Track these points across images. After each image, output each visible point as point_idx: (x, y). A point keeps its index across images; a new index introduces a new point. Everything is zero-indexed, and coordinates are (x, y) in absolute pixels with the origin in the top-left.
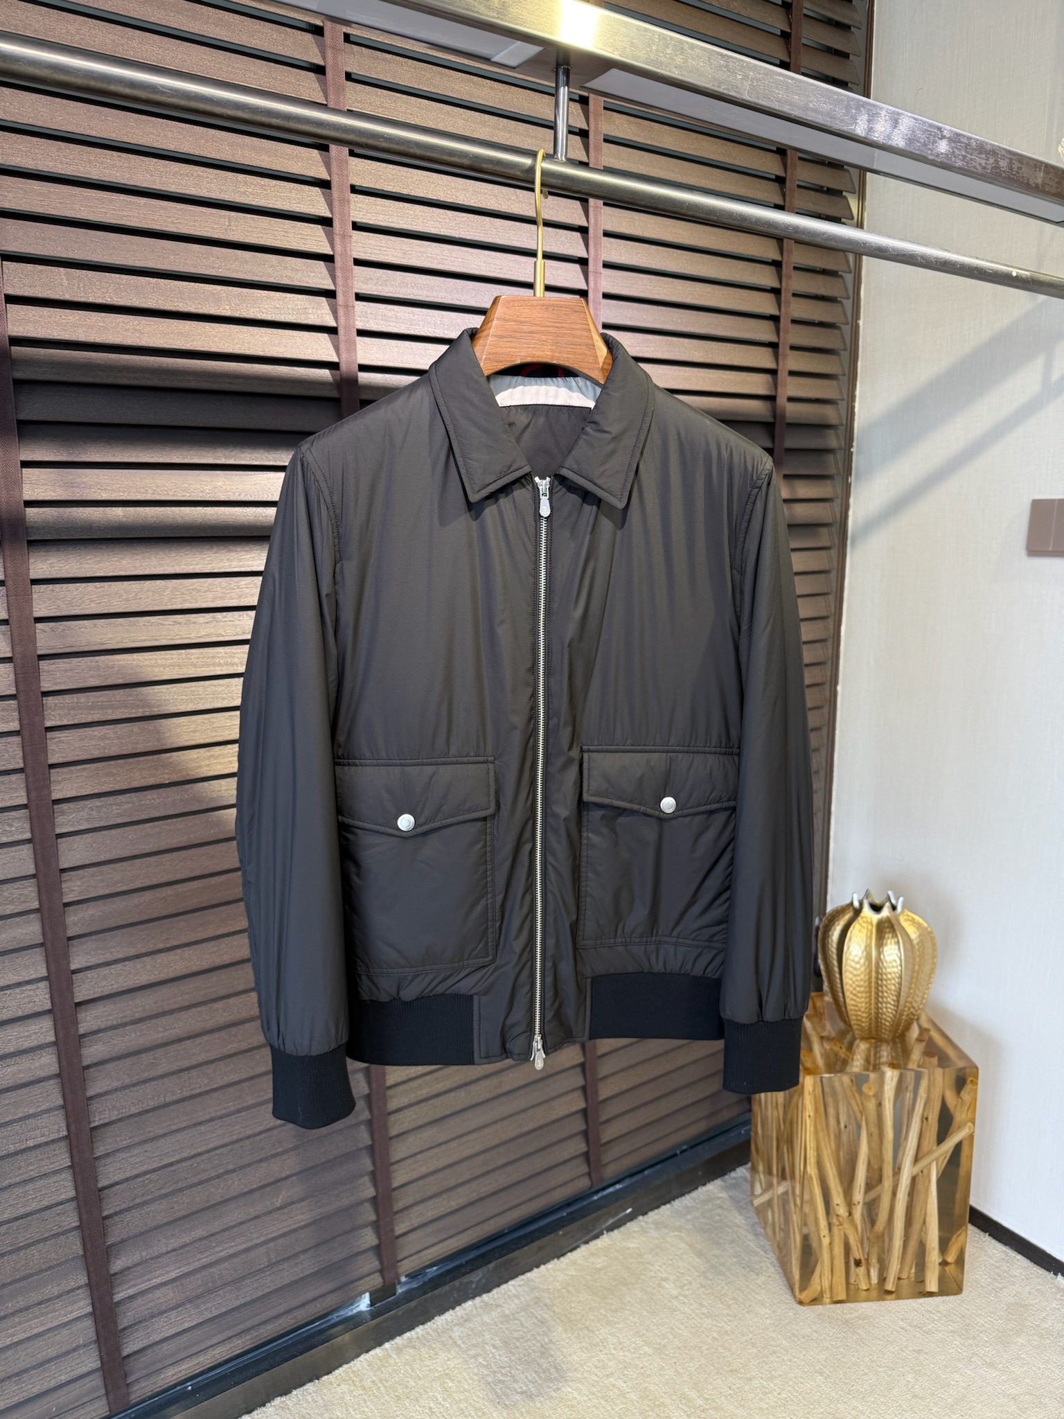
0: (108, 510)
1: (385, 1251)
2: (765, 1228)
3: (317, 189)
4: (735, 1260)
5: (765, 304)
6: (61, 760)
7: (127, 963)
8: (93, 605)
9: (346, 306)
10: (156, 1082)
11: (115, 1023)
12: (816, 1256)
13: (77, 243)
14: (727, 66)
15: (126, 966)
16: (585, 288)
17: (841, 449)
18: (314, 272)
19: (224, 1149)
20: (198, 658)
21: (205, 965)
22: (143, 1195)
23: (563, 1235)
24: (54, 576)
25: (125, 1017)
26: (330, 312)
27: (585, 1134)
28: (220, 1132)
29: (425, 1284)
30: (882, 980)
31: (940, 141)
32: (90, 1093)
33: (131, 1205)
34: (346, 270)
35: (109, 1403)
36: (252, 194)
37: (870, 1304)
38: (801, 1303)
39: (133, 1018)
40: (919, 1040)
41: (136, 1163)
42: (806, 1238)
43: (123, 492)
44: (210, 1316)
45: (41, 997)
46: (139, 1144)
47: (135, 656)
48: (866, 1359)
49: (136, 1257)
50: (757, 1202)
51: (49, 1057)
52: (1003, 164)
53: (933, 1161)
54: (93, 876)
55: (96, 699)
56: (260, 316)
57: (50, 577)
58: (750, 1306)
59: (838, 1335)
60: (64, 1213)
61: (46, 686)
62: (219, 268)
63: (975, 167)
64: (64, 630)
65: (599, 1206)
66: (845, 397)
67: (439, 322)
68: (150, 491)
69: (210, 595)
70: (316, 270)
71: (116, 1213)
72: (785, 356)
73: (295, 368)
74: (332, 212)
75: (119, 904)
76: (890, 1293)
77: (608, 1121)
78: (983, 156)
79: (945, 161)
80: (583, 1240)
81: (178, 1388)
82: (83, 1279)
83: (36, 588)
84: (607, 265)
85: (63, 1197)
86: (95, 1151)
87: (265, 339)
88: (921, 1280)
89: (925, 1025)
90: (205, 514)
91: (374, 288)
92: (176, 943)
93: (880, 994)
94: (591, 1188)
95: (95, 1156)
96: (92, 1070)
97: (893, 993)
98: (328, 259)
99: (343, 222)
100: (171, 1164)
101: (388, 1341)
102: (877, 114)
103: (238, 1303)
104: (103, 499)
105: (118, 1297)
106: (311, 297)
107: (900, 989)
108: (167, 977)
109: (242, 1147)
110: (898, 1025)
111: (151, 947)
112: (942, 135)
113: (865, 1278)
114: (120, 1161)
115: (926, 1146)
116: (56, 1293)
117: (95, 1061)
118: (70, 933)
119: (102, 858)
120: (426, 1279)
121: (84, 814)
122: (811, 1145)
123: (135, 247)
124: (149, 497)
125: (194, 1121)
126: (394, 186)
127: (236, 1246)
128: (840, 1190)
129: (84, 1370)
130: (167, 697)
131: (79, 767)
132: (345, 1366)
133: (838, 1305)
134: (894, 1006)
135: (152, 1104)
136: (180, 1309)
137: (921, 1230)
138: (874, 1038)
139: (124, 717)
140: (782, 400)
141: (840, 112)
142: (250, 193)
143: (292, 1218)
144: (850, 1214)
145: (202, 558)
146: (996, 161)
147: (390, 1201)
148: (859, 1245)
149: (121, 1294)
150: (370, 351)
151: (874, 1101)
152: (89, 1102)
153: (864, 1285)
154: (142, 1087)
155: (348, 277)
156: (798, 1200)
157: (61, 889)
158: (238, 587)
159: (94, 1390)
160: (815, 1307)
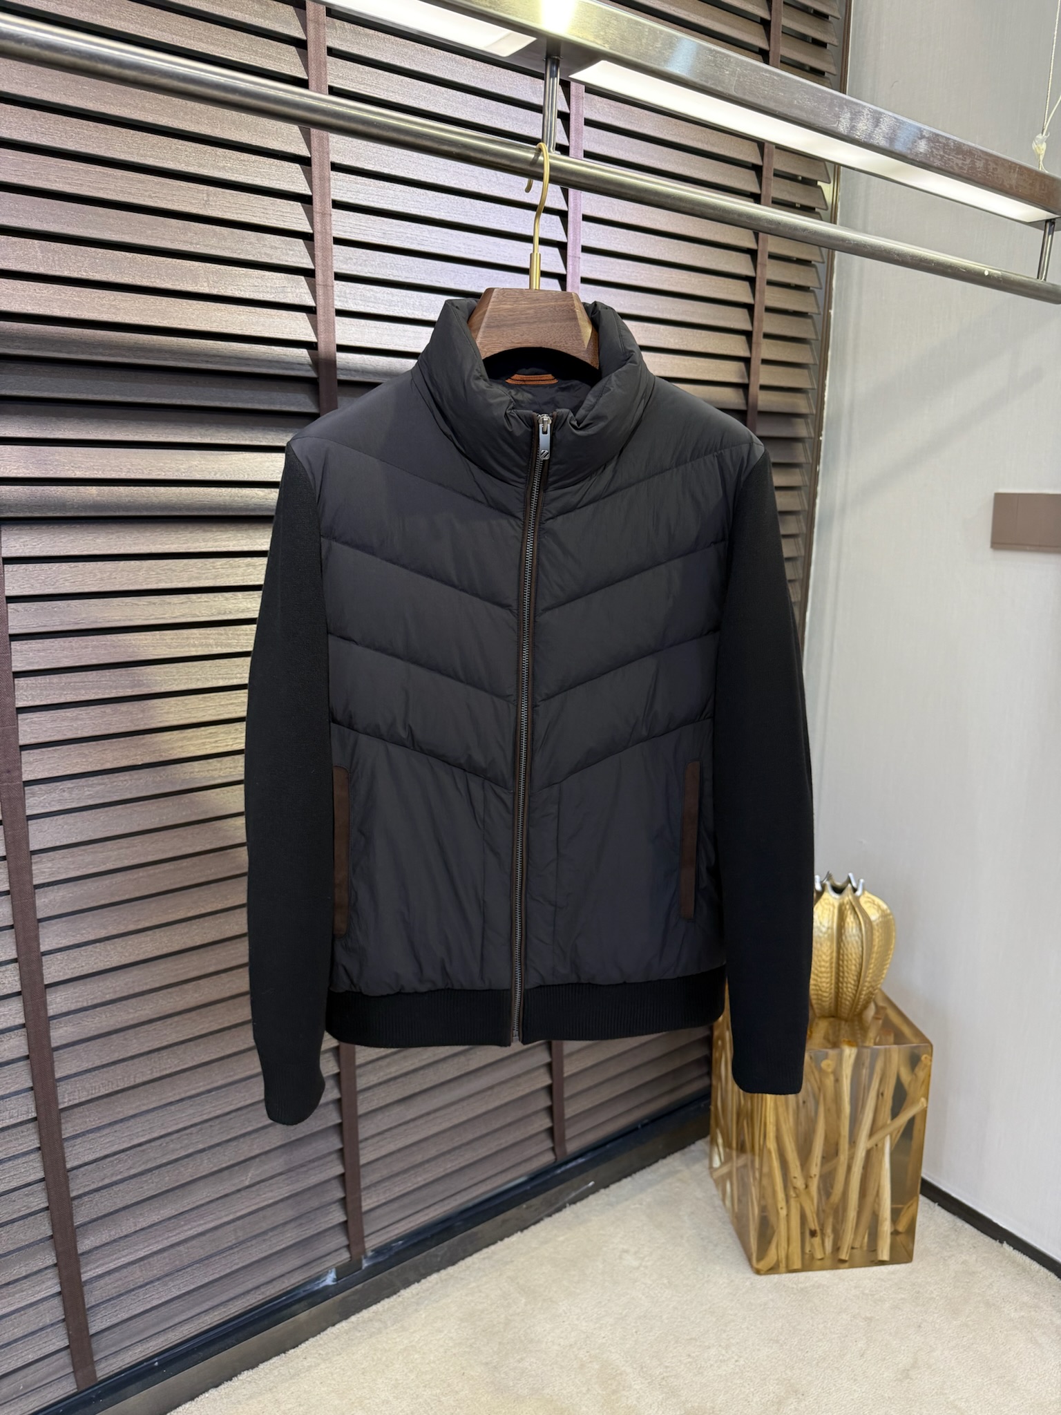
0: (82, 489)
1: (351, 1228)
2: (724, 1200)
3: (298, 165)
4: (694, 1231)
5: (739, 292)
6: (33, 741)
7: (98, 944)
8: (67, 584)
9: (325, 286)
10: (126, 1063)
11: (85, 1004)
12: (773, 1227)
13: (52, 215)
14: (714, 62)
15: (96, 947)
16: (564, 272)
17: (809, 438)
18: (293, 250)
19: (193, 1129)
20: (172, 639)
21: (176, 948)
22: (112, 1175)
23: (527, 1208)
24: (27, 554)
25: (95, 998)
26: (309, 291)
27: (550, 1110)
28: (192, 1111)
29: (390, 1257)
30: (843, 961)
31: (920, 142)
32: (58, 1075)
33: (101, 1184)
34: (326, 250)
35: (77, 1381)
36: (231, 169)
37: (824, 1273)
38: (758, 1272)
39: (104, 1000)
40: (876, 1018)
41: (106, 1143)
42: (763, 1209)
43: (98, 470)
44: (179, 1293)
45: (10, 979)
46: (110, 1124)
47: (110, 637)
48: (821, 1326)
49: (104, 1236)
50: (716, 1175)
51: (18, 1039)
52: (980, 164)
53: (886, 1135)
54: (63, 858)
55: (69, 680)
56: (238, 294)
57: (23, 555)
58: (709, 1276)
59: (794, 1304)
60: (32, 1194)
61: (17, 666)
62: (197, 244)
63: (952, 167)
64: (36, 610)
65: (561, 1180)
66: (816, 387)
67: (417, 303)
68: (125, 469)
69: (186, 576)
70: (295, 248)
71: (85, 1194)
72: (759, 344)
73: (273, 347)
74: (312, 191)
75: (91, 885)
76: (843, 1262)
77: (571, 1097)
78: (960, 156)
79: (924, 160)
80: (546, 1213)
81: (145, 1364)
82: (51, 1259)
83: (8, 567)
84: (585, 249)
85: (32, 1178)
86: (63, 1132)
87: (243, 317)
88: (873, 1249)
89: (881, 1004)
90: (180, 494)
91: (354, 267)
92: (147, 924)
93: (841, 974)
94: (555, 1162)
95: (64, 1137)
96: (61, 1051)
97: (853, 972)
98: (308, 238)
99: (323, 201)
100: (140, 1145)
101: (353, 1314)
102: (859, 112)
103: (207, 1280)
104: (76, 476)
105: (84, 1277)
106: (290, 276)
107: (861, 969)
108: (140, 959)
109: (211, 1126)
110: (857, 1004)
111: (122, 929)
112: (921, 135)
113: (821, 1247)
114: (90, 1141)
115: (880, 1123)
116: (24, 1274)
117: (65, 1042)
118: (40, 915)
119: (74, 840)
120: (392, 1253)
121: (55, 795)
122: (771, 1119)
123: (111, 220)
124: (123, 476)
125: (164, 1102)
126: (375, 165)
127: (205, 1223)
128: (798, 1164)
129: (53, 1348)
130: (141, 678)
131: (52, 748)
132: (312, 1340)
133: (794, 1274)
134: (854, 985)
135: (122, 1085)
136: (148, 1287)
137: (875, 1201)
138: (833, 1017)
139: (97, 698)
140: (754, 389)
141: (825, 110)
142: (230, 168)
143: (259, 1195)
144: (807, 1186)
145: (177, 538)
146: (973, 162)
147: (357, 1178)
148: (815, 1216)
149: (89, 1273)
150: (349, 332)
151: (832, 1078)
152: (58, 1084)
153: (819, 1255)
154: (113, 1067)
155: (328, 256)
156: (757, 1175)
157: (31, 870)
158: (214, 568)
159: (63, 1368)
160: (772, 1276)
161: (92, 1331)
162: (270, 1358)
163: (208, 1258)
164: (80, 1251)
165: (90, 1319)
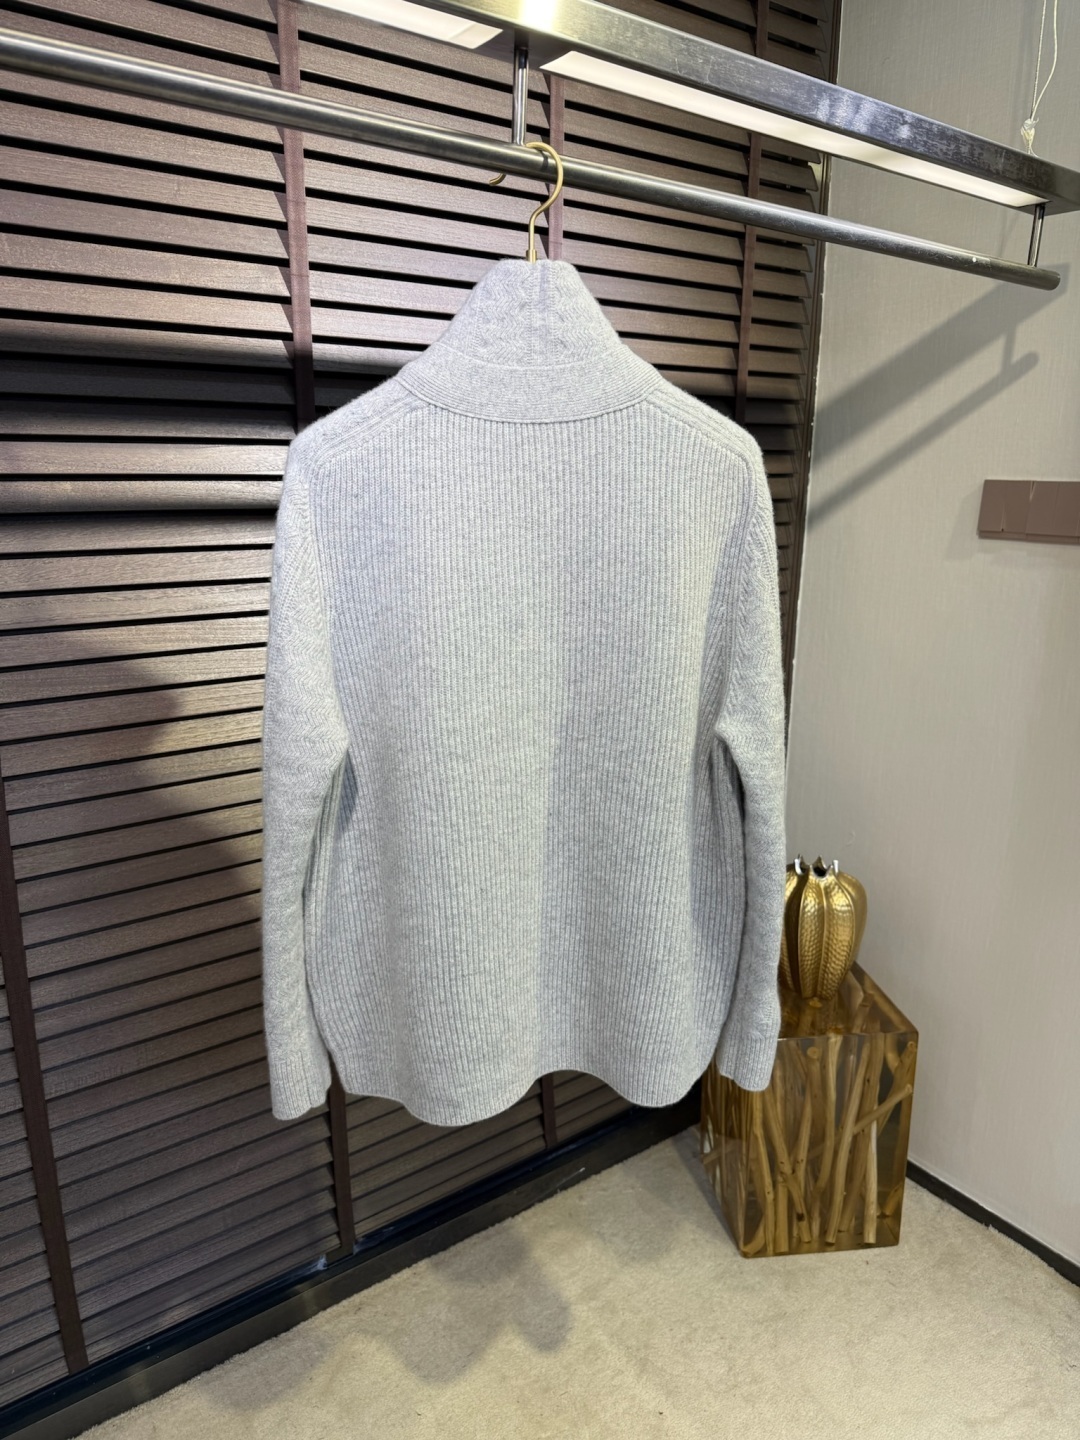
0: (56, 483)
1: (341, 1214)
2: (713, 1185)
3: (269, 153)
4: (683, 1216)
5: (726, 276)
6: (10, 737)
7: (79, 938)
8: (41, 581)
10: (113, 1054)
11: (70, 997)
12: (760, 1210)
13: (17, 206)
14: (688, 50)
15: (78, 941)
17: (801, 424)
18: (267, 240)
19: (178, 1119)
20: (148, 634)
21: (161, 940)
22: (100, 1164)
23: (516, 1194)
25: (81, 990)
26: (283, 282)
27: (540, 1098)
28: (177, 1102)
29: (381, 1243)
31: (901, 127)
32: (43, 1067)
33: (88, 1174)
34: (300, 239)
35: (68, 1365)
36: (202, 158)
37: (811, 1256)
38: (745, 1255)
39: (88, 993)
40: (862, 1006)
41: (93, 1133)
42: (751, 1194)
43: (71, 465)
44: (168, 1279)
46: (96, 1115)
47: (85, 633)
49: (94, 1224)
50: (706, 1161)
52: (965, 149)
53: (873, 1121)
54: (45, 853)
55: (45, 676)
56: (211, 285)
58: (696, 1259)
59: (780, 1286)
60: (21, 1183)
62: (168, 235)
63: (935, 153)
65: (553, 1167)
66: (807, 371)
68: (99, 464)
69: (161, 570)
71: (74, 1182)
72: (747, 329)
73: (248, 339)
74: (285, 179)
75: (71, 879)
76: (830, 1245)
78: (945, 142)
79: (907, 147)
80: (539, 1198)
81: (138, 1347)
82: (40, 1247)
84: (568, 235)
85: (19, 1168)
86: (50, 1123)
87: (216, 309)
88: (860, 1232)
89: (871, 992)
90: (156, 488)
91: (331, 257)
92: (131, 918)
94: (545, 1149)
95: (51, 1127)
96: (46, 1043)
98: (281, 226)
99: (295, 188)
100: (127, 1134)
101: (344, 1298)
102: (839, 98)
103: (196, 1266)
104: (50, 472)
105: (74, 1264)
106: (264, 266)
108: (122, 952)
109: (198, 1116)
111: (106, 923)
112: (904, 121)
113: (810, 1230)
114: (77, 1132)
115: (866, 1109)
116: (14, 1261)
117: (50, 1034)
118: (22, 909)
119: (55, 836)
120: (382, 1239)
121: (35, 791)
122: (757, 1106)
124: (98, 471)
125: (151, 1093)
127: (192, 1211)
128: (785, 1150)
129: (43, 1334)
130: (118, 673)
131: (28, 744)
132: (303, 1325)
133: (781, 1258)
135: (108, 1076)
136: (138, 1273)
137: (861, 1186)
139: (73, 693)
140: (743, 376)
141: (802, 97)
142: (201, 155)
143: (248, 1184)
144: (794, 1171)
146: (958, 147)
147: (346, 1165)
148: (802, 1201)
149: (79, 1260)
150: (325, 322)
151: (818, 1064)
152: (44, 1075)
153: (806, 1238)
154: (99, 1059)
155: (302, 245)
156: (744, 1158)
157: (12, 865)
158: (190, 562)
159: (54, 1352)
160: (759, 1259)
161: (82, 1317)
162: (261, 1342)
163: (196, 1245)
164: (69, 1238)
165: (80, 1305)
